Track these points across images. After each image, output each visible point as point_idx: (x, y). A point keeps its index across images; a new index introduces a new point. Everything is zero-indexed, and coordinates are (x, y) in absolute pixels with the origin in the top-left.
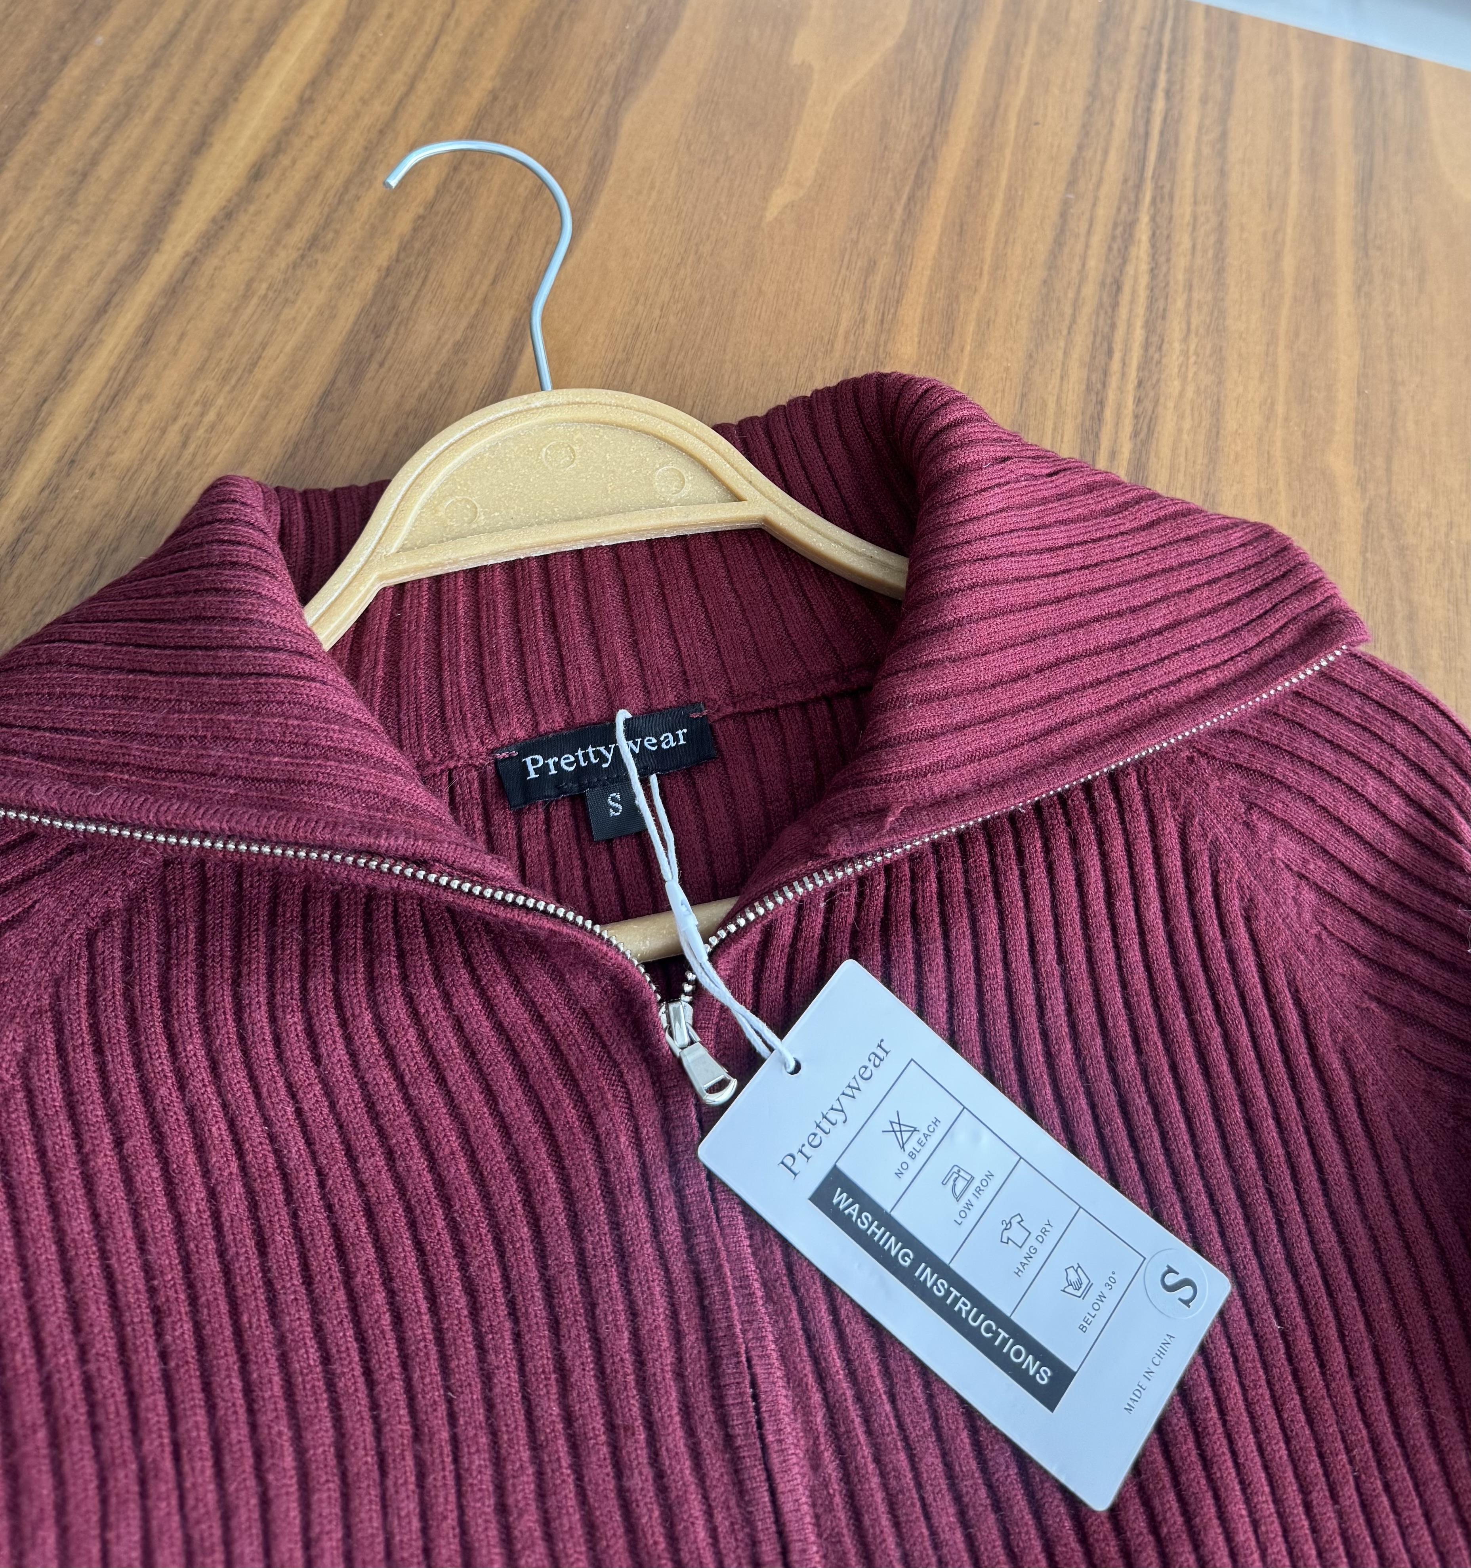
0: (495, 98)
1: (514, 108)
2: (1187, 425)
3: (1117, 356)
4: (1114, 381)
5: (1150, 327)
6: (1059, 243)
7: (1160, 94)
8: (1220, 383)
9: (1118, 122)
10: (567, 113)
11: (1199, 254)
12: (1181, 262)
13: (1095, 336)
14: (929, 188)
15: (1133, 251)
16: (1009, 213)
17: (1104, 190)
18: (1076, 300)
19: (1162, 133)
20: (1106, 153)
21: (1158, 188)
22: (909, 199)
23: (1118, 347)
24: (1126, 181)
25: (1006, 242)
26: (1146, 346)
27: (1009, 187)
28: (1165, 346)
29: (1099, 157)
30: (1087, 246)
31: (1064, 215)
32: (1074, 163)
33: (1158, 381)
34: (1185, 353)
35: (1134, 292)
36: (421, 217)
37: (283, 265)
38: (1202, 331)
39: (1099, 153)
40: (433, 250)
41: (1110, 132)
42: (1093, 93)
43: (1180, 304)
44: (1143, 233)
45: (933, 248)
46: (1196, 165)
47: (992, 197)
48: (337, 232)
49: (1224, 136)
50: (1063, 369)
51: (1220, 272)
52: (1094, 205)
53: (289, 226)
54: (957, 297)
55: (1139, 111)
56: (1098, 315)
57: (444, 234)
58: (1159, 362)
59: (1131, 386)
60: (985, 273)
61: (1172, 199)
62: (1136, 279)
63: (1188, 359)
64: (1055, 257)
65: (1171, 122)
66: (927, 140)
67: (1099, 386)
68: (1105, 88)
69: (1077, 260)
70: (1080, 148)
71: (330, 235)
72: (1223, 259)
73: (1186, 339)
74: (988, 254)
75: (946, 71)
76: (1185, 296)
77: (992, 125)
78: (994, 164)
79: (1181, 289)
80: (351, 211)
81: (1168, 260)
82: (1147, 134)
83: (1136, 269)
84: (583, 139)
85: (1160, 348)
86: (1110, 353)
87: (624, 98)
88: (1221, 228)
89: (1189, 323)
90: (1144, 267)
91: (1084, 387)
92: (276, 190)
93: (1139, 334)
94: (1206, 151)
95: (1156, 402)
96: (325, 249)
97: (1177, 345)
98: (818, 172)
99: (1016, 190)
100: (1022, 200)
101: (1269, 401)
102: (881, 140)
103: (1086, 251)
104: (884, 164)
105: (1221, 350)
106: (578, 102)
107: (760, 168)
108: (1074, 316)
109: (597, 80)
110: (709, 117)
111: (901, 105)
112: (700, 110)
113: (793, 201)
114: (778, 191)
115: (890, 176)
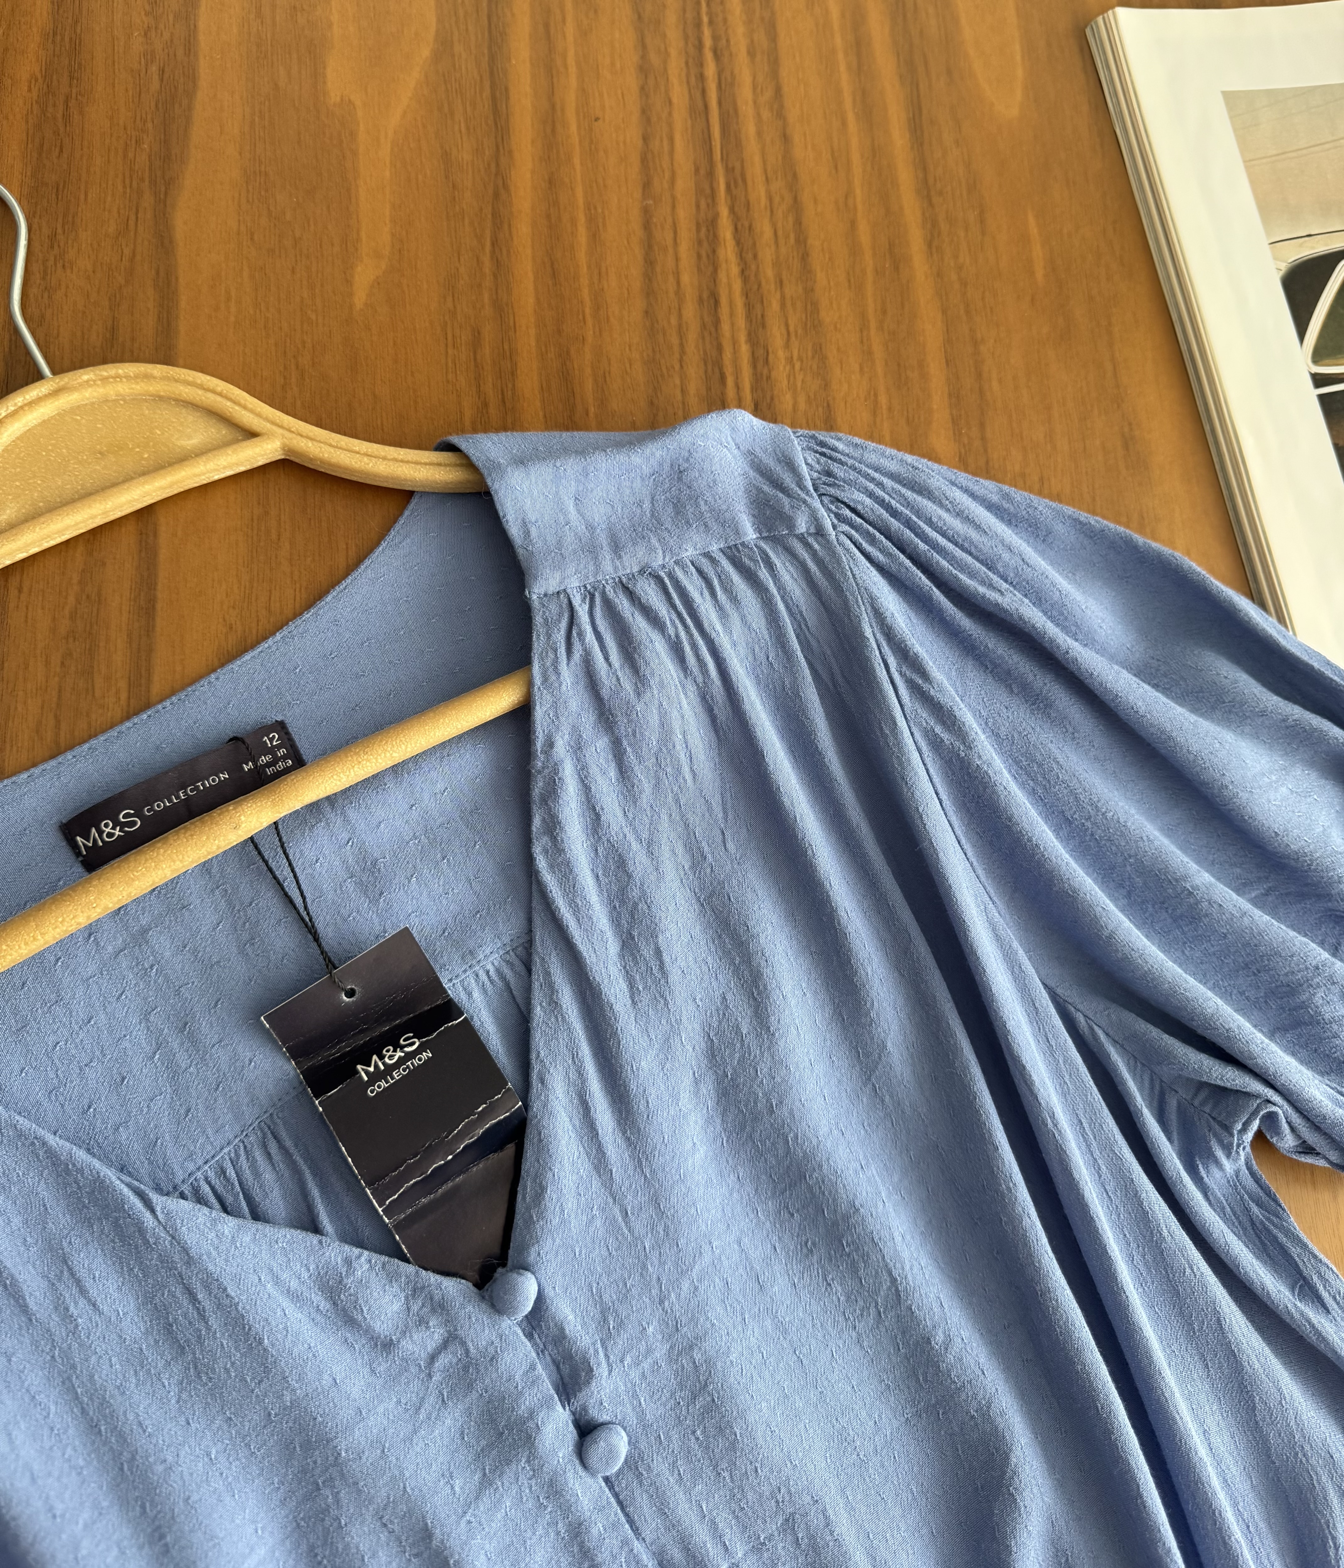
3: (730, 380)
5: (753, 340)
6: (649, 262)
7: (709, 56)
8: (826, 386)
9: (675, 100)
10: (112, 228)
11: (782, 241)
12: (767, 255)
13: (705, 364)
14: (510, 225)
15: (721, 253)
16: (595, 237)
17: (680, 184)
18: (681, 326)
19: (720, 103)
20: (671, 140)
21: (729, 170)
22: (493, 245)
23: (729, 370)
24: (697, 170)
25: (600, 274)
26: (754, 361)
27: (588, 206)
28: (771, 357)
29: (666, 147)
30: (677, 259)
31: (647, 226)
32: (644, 160)
33: (772, 399)
34: (790, 360)
35: (731, 302)
38: (800, 331)
39: (666, 142)
41: (670, 114)
42: (644, 69)
43: (775, 305)
44: (726, 232)
45: (531, 300)
46: (759, 134)
47: (574, 222)
49: (778, 92)
51: (805, 257)
52: (674, 207)
54: (568, 352)
55: (693, 80)
56: (703, 338)
58: (769, 378)
60: (588, 316)
61: (744, 181)
62: (730, 286)
63: (794, 366)
64: (650, 280)
65: (726, 85)
66: (493, 166)
68: (654, 59)
69: (671, 279)
70: (645, 139)
72: (805, 242)
73: (787, 345)
74: (585, 293)
75: (492, 73)
76: (778, 295)
77: (553, 131)
78: (567, 180)
79: (773, 287)
81: (755, 256)
82: (706, 107)
83: (728, 276)
84: (138, 258)
85: (767, 361)
86: (723, 379)
87: (166, 194)
88: (796, 206)
89: (787, 325)
90: (735, 270)
93: (744, 349)
94: (766, 114)
97: (781, 354)
98: (393, 235)
99: (595, 208)
100: (604, 218)
101: (872, 393)
102: (447, 177)
103: (677, 266)
104: (457, 207)
105: (821, 348)
106: (119, 212)
107: (333, 245)
108: (682, 345)
109: (131, 177)
110: (263, 193)
111: (457, 128)
112: (250, 188)
113: (377, 278)
114: (359, 269)
115: (467, 221)
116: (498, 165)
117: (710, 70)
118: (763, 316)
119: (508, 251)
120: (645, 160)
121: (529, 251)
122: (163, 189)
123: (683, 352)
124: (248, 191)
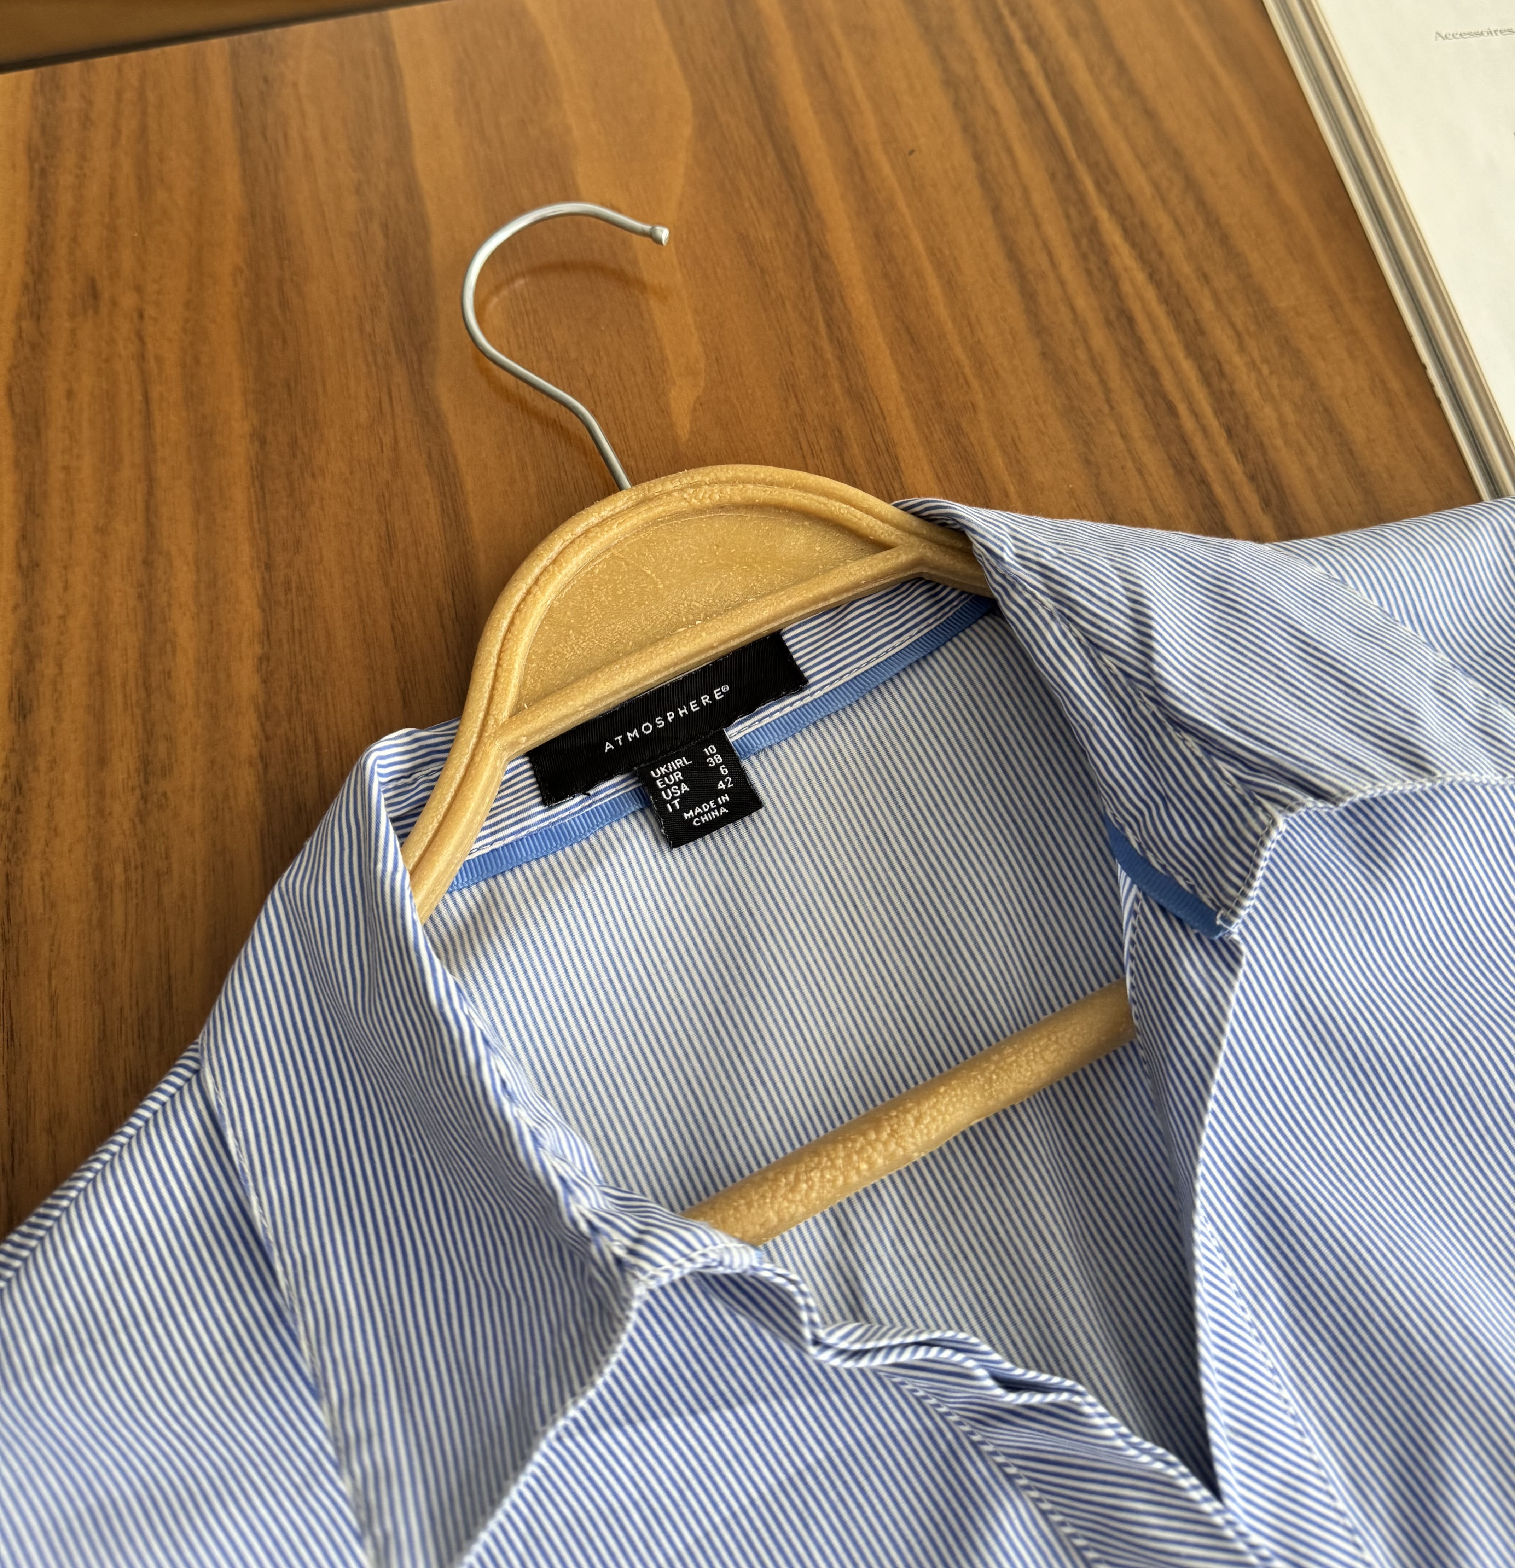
0: (263, 442)
1: (294, 443)
2: (1313, 460)
3: (1182, 409)
4: (1198, 443)
5: (1195, 352)
6: (1029, 296)
7: (1024, 49)
8: (1313, 385)
9: (998, 106)
10: (363, 416)
11: (1187, 229)
12: (1176, 249)
13: (1142, 396)
14: (842, 298)
15: (1116, 261)
16: (950, 285)
17: (1037, 198)
18: (1093, 360)
19: (1055, 96)
20: (1010, 151)
21: (1093, 167)
22: (828, 326)
23: (1176, 396)
24: (1053, 177)
25: (970, 324)
26: (1206, 379)
27: (931, 251)
28: (1227, 368)
29: (1006, 162)
30: (1062, 283)
31: (1012, 254)
32: (983, 181)
33: (1247, 417)
34: (1253, 365)
35: (1150, 316)
36: (264, 659)
37: (127, 825)
38: (1252, 328)
39: (1003, 156)
40: (303, 697)
41: (999, 124)
42: (950, 83)
43: (1208, 305)
44: (1113, 235)
45: (894, 377)
46: (1115, 117)
47: (919, 274)
48: (168, 738)
49: (1122, 67)
50: (1133, 460)
51: (1225, 240)
52: (1038, 225)
53: (103, 762)
54: (959, 426)
55: (1014, 80)
56: (1127, 366)
57: (304, 667)
58: (1232, 393)
59: (1221, 441)
60: (971, 378)
61: (1116, 174)
62: (1141, 298)
63: (1259, 372)
64: (1035, 316)
65: (1056, 75)
66: (803, 235)
67: (1188, 460)
68: (960, 69)
69: (1063, 309)
70: (978, 158)
71: (162, 747)
72: (1218, 223)
73: (1242, 348)
74: (959, 351)
75: (771, 135)
76: (1207, 292)
77: (863, 178)
78: (896, 229)
79: (1196, 284)
80: (171, 698)
81: (1161, 254)
82: (1040, 105)
83: (1133, 286)
84: (402, 444)
85: (1222, 374)
86: (1172, 410)
87: (420, 362)
88: (1191, 184)
89: (1233, 325)
90: (1140, 277)
91: (1171, 471)
92: (58, 719)
93: (1187, 366)
94: (1116, 94)
95: (1262, 446)
96: (166, 771)
97: (1237, 360)
98: (704, 344)
99: (941, 251)
100: (955, 259)
101: (1377, 380)
102: (751, 263)
103: (1065, 291)
104: (773, 293)
105: (1287, 341)
106: (367, 397)
107: (634, 374)
108: (1103, 382)
109: (374, 353)
110: (536, 333)
111: (747, 205)
112: (520, 332)
113: (698, 398)
114: (673, 393)
115: (788, 306)
116: (808, 233)
117: (1031, 62)
118: (1196, 321)
119: (849, 328)
120: (985, 180)
121: (875, 321)
122: (415, 358)
123: (1107, 391)
124: (517, 335)
